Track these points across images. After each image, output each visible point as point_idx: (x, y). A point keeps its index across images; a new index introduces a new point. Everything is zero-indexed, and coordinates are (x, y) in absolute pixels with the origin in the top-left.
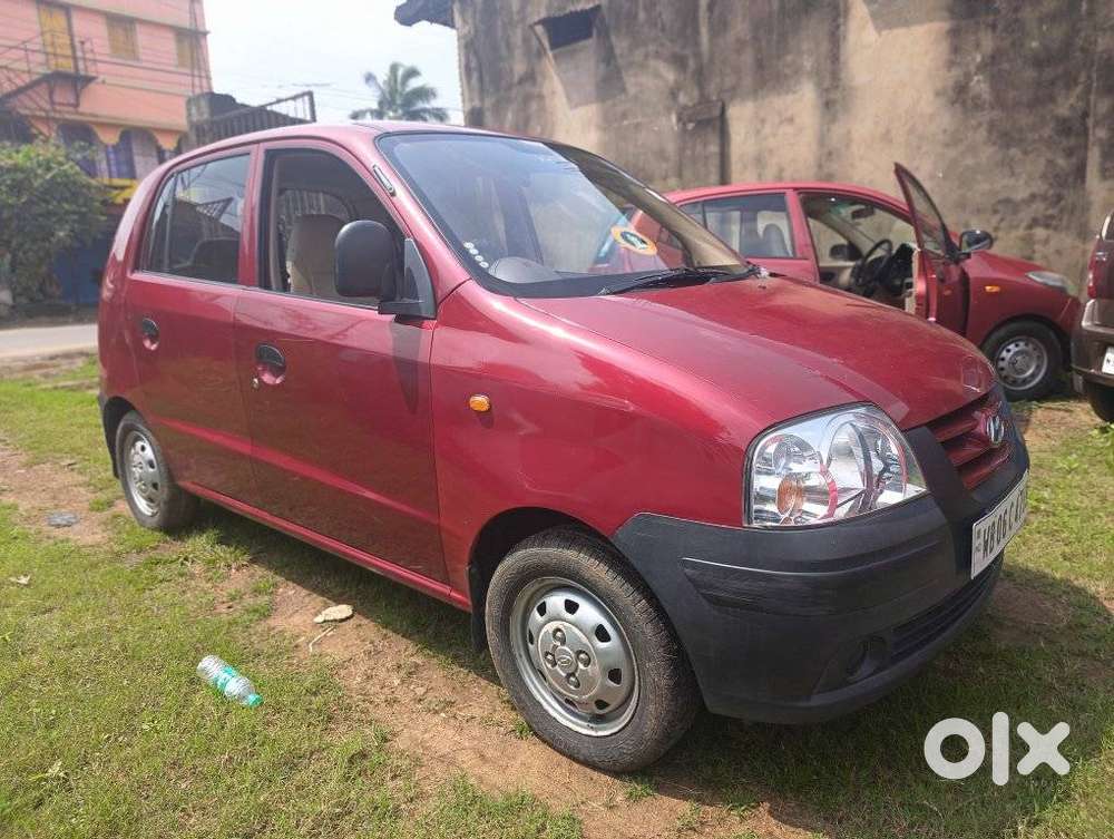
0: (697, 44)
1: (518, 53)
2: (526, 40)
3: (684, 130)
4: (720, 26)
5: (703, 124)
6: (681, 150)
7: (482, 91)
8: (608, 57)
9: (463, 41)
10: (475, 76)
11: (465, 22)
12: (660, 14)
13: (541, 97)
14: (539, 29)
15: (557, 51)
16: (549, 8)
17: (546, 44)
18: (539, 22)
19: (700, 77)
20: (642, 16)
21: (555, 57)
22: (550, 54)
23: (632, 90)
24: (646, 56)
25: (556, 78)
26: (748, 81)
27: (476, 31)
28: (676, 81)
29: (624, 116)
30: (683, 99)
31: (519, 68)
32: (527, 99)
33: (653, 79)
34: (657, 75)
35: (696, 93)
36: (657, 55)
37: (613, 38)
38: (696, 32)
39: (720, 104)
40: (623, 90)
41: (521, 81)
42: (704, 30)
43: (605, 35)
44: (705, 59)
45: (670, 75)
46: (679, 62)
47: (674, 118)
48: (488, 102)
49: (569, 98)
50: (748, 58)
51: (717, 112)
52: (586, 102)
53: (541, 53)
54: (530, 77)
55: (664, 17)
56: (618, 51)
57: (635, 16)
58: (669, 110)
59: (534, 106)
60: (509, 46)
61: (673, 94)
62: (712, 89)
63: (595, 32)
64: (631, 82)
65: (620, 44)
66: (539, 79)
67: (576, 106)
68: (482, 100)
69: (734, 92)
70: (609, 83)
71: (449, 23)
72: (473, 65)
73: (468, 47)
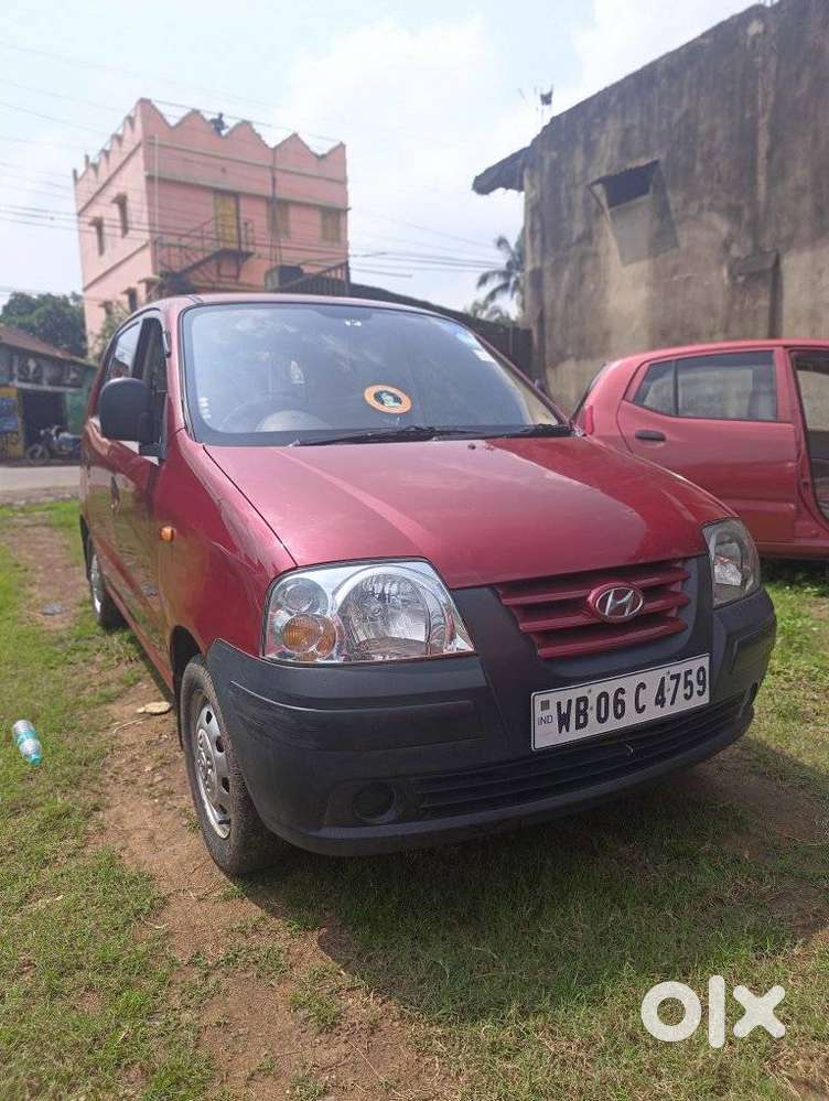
0: (753, 195)
1: (579, 213)
2: (586, 201)
3: (734, 284)
4: (778, 174)
5: (754, 276)
6: (730, 306)
7: (544, 251)
8: (663, 211)
9: (529, 207)
10: (538, 237)
11: (533, 186)
12: (717, 165)
13: (596, 255)
14: (599, 189)
15: (613, 209)
16: (609, 168)
17: (604, 201)
18: (598, 182)
19: (755, 228)
20: (699, 167)
21: (612, 214)
22: (608, 212)
23: (684, 244)
24: (701, 208)
25: (611, 236)
26: (805, 230)
27: (542, 198)
28: (730, 234)
29: (675, 271)
30: (735, 251)
31: (578, 228)
32: (583, 258)
33: (707, 232)
34: (710, 227)
35: (749, 244)
36: (712, 207)
37: (669, 194)
38: (754, 183)
39: (774, 255)
40: (676, 244)
41: (579, 240)
42: (761, 179)
43: (661, 189)
44: (761, 210)
45: (723, 227)
46: (733, 213)
47: (725, 272)
48: (547, 264)
49: (622, 255)
50: (807, 204)
51: (769, 264)
52: (637, 259)
53: (599, 212)
54: (588, 236)
55: (721, 167)
56: (672, 207)
57: (692, 170)
58: (721, 263)
59: (589, 264)
60: (570, 207)
61: (726, 246)
62: (767, 241)
63: (651, 188)
64: (684, 236)
65: (675, 199)
66: (596, 238)
67: (630, 263)
68: (542, 260)
69: (790, 242)
70: (663, 240)
71: (520, 188)
72: (538, 226)
73: (534, 210)
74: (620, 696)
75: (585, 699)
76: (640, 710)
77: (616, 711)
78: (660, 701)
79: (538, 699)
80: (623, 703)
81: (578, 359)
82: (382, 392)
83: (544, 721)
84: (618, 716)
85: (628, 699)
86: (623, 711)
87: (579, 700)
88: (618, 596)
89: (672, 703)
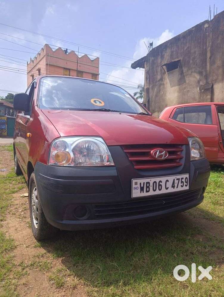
0: (206, 68)
1: (159, 74)
2: (161, 70)
3: (201, 92)
4: (213, 63)
5: (206, 90)
6: (200, 98)
7: (149, 83)
8: (182, 73)
9: (146, 72)
10: (148, 79)
11: (147, 67)
12: (196, 61)
13: (164, 84)
14: (164, 67)
15: (168, 72)
16: (167, 62)
17: (166, 71)
18: (164, 65)
19: (206, 77)
20: (191, 62)
21: (168, 74)
22: (167, 73)
23: (187, 82)
24: (192, 72)
25: (168, 79)
26: (220, 78)
27: (149, 70)
28: (200, 79)
29: (185, 88)
30: (201, 83)
31: (159, 77)
32: (160, 85)
33: (193, 78)
34: (195, 77)
35: (205, 82)
36: (195, 72)
37: (183, 68)
38: (206, 65)
39: (212, 84)
40: (185, 82)
41: (159, 81)
42: (208, 64)
43: (181, 67)
44: (208, 72)
45: (198, 77)
46: (200, 73)
47: (198, 89)
48: (150, 87)
49: (171, 84)
50: (221, 71)
51: (210, 87)
52: (175, 86)
53: (164, 73)
54: (162, 79)
55: (197, 61)
56: (184, 71)
57: (190, 62)
58: (197, 87)
59: (162, 87)
60: (157, 72)
61: (199, 82)
62: (210, 80)
63: (179, 67)
64: (187, 79)
65: (185, 70)
66: (164, 80)
67: (173, 87)
68: (149, 85)
69: (216, 81)
70: (181, 81)
71: (144, 68)
72: (148, 77)
73: (147, 73)
74: (160, 183)
75: (149, 183)
76: (167, 189)
77: (159, 188)
78: (173, 186)
79: (134, 181)
80: (161, 185)
81: (158, 112)
82: (96, 100)
83: (136, 188)
84: (160, 190)
85: (163, 184)
86: (161, 188)
87: (147, 183)
88: (160, 152)
89: (177, 188)
